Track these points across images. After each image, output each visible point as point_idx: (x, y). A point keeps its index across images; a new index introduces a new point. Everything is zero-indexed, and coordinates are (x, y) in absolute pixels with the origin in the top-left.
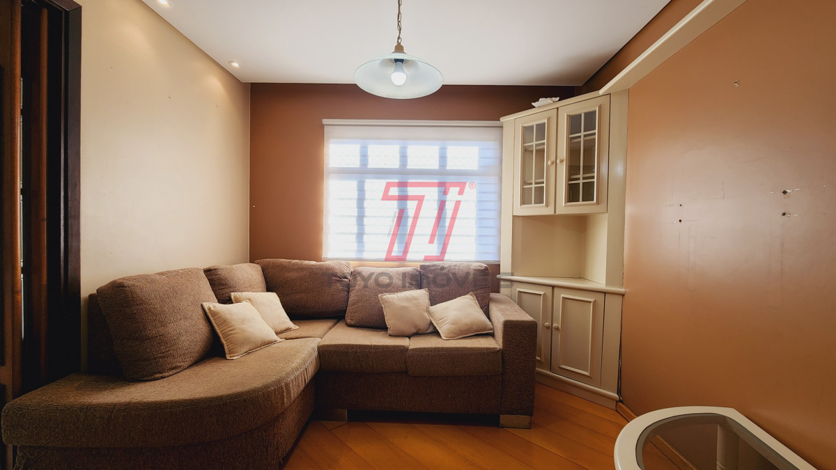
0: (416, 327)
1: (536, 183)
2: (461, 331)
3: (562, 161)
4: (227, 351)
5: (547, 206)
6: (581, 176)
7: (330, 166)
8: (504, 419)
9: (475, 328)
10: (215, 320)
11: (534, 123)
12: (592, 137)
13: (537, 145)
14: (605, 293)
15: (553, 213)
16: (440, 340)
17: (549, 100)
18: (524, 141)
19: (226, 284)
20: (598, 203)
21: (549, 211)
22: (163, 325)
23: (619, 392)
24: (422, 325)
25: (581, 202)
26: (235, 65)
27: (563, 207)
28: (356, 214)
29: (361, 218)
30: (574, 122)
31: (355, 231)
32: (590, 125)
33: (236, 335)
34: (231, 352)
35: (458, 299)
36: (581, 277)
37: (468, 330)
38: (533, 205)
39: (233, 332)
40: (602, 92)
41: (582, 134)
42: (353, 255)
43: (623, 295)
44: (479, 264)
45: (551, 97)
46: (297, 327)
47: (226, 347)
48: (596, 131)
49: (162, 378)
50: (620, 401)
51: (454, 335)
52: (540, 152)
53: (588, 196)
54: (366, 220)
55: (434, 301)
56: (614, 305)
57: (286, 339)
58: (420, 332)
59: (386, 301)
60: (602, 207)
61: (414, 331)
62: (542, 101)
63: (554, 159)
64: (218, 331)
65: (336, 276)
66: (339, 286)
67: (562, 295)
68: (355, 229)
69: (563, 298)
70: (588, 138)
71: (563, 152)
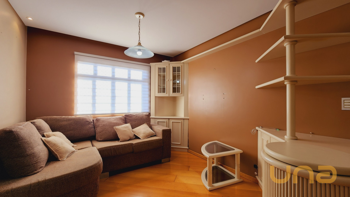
0: (130, 137)
1: (163, 86)
2: (147, 136)
3: (171, 80)
4: (59, 157)
5: (167, 93)
6: (176, 85)
7: (78, 73)
8: (163, 160)
9: (151, 134)
10: (49, 144)
11: (162, 67)
12: (179, 74)
13: (163, 74)
14: (184, 119)
15: (168, 96)
16: (141, 140)
17: (167, 61)
18: (158, 72)
19: (40, 129)
20: (181, 93)
21: (167, 95)
22: (32, 148)
23: (188, 147)
24: (132, 136)
25: (177, 93)
26: (30, 19)
27: (172, 94)
28: (92, 95)
29: (94, 96)
30: (174, 69)
31: (91, 102)
32: (179, 71)
33: (62, 150)
34: (61, 157)
35: (141, 126)
36: (174, 116)
37: (149, 135)
38: (162, 93)
39: (60, 149)
40: (182, 62)
41: (177, 73)
42: (90, 113)
43: (188, 119)
44: (146, 113)
45: (168, 60)
46: (76, 145)
47: (58, 156)
48: (181, 73)
49: (38, 172)
50: (189, 149)
51: (145, 137)
52: (164, 77)
53: (178, 91)
54: (96, 98)
55: (133, 127)
56: (186, 122)
57: (79, 150)
58: (131, 139)
59: (117, 129)
60: (183, 94)
61: (129, 138)
62: (165, 61)
63: (168, 79)
64: (52, 149)
65: (88, 122)
66: (91, 126)
67: (172, 121)
68: (91, 101)
69: (172, 122)
70: (178, 74)
71: (171, 78)
